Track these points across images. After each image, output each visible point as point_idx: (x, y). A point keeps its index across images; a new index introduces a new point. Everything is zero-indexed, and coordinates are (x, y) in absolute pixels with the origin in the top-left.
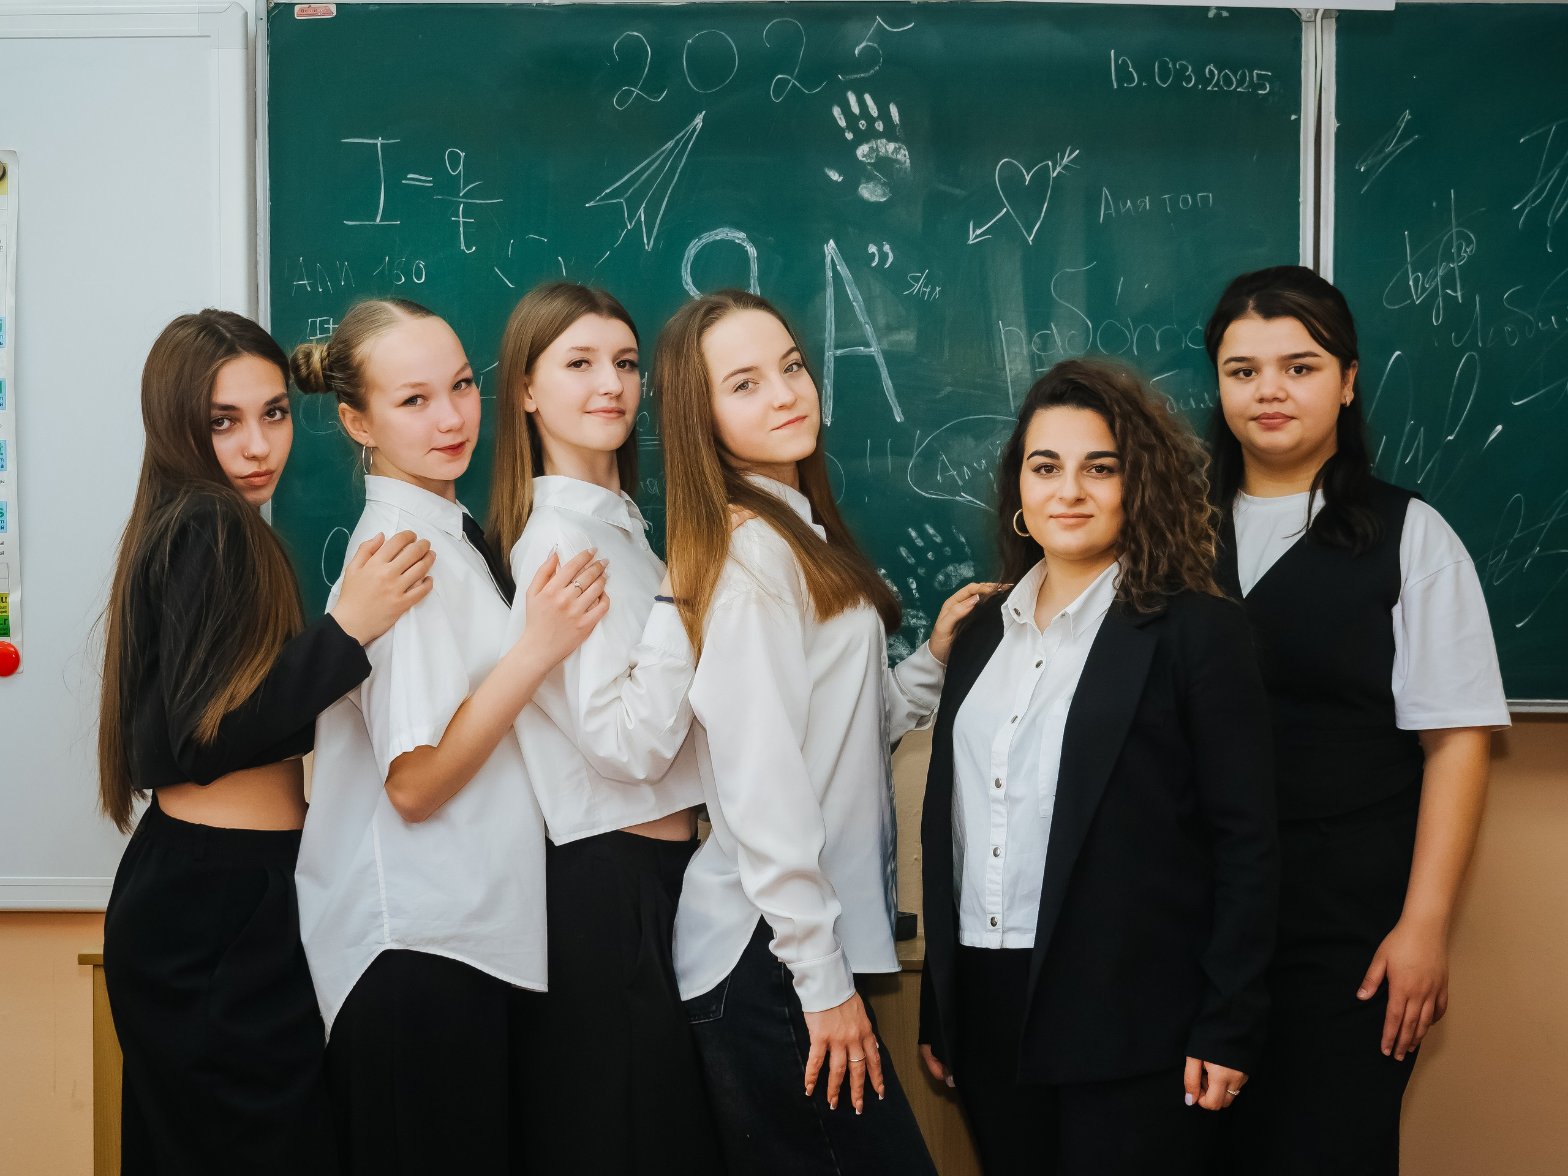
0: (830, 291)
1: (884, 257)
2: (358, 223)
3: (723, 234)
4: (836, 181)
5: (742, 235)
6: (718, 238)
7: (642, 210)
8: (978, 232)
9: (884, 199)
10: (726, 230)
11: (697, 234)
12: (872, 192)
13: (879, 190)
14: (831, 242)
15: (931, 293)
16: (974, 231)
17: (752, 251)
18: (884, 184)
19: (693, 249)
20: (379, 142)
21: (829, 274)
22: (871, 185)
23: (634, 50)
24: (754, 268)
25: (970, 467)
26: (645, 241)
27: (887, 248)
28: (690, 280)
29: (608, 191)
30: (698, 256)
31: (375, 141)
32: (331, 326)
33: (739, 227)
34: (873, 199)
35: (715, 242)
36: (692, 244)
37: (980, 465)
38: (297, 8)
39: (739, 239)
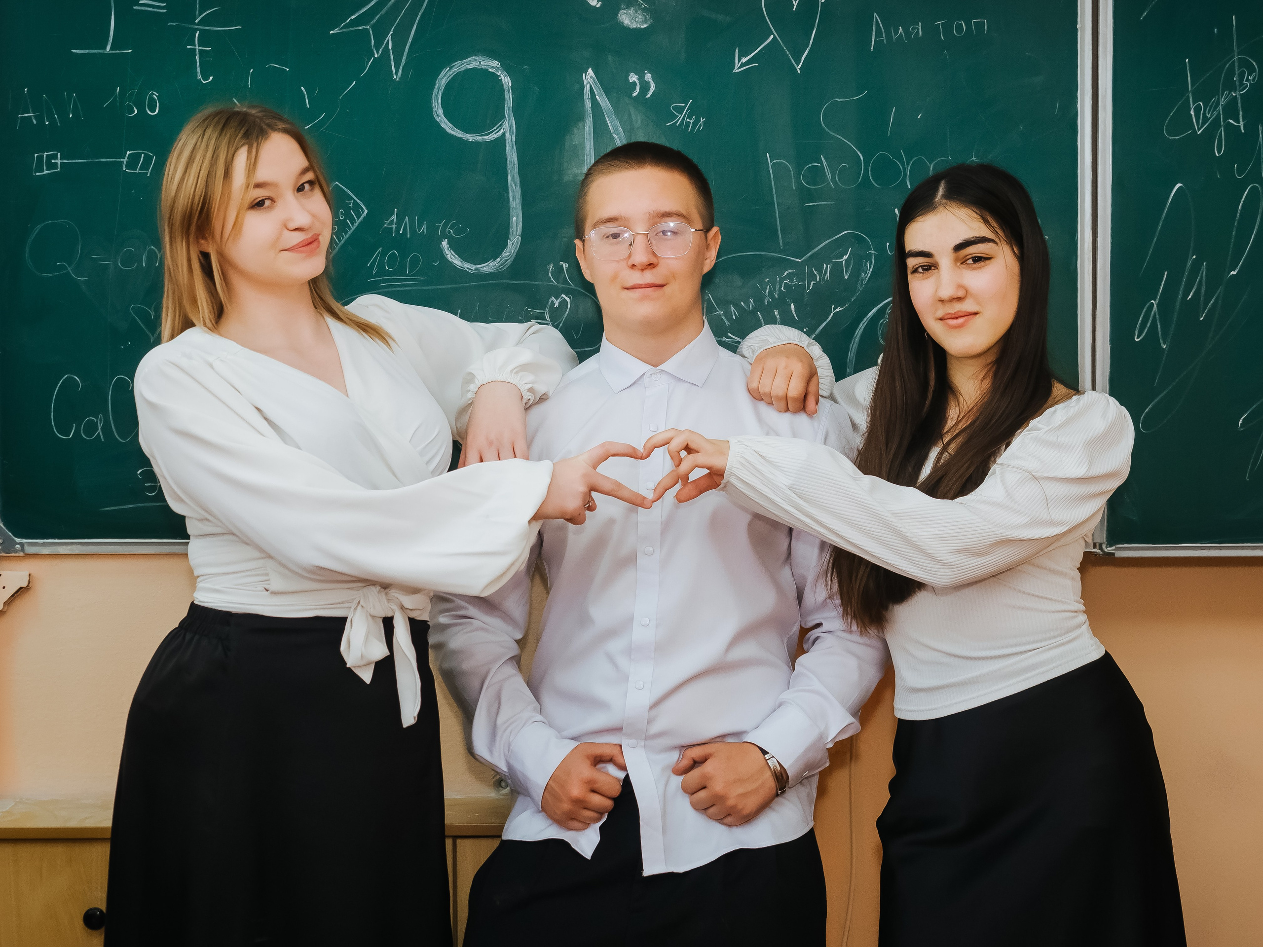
0: (589, 122)
1: (645, 87)
2: (87, 52)
3: (476, 62)
4: (595, 7)
5: (496, 64)
6: (470, 67)
7: (389, 37)
8: (744, 60)
9: (645, 26)
10: (479, 58)
11: (448, 62)
12: (633, 19)
13: (640, 17)
14: (590, 70)
15: (695, 124)
16: (740, 60)
17: (506, 80)
18: (645, 10)
19: (443, 80)
21: (588, 104)
22: (631, 11)
24: (509, 99)
25: (737, 306)
26: (394, 70)
27: (648, 77)
28: (440, 112)
29: (353, 17)
30: (449, 86)
32: (59, 161)
33: (492, 55)
34: (634, 26)
35: (467, 70)
36: (443, 74)
37: (748, 304)
39: (493, 67)
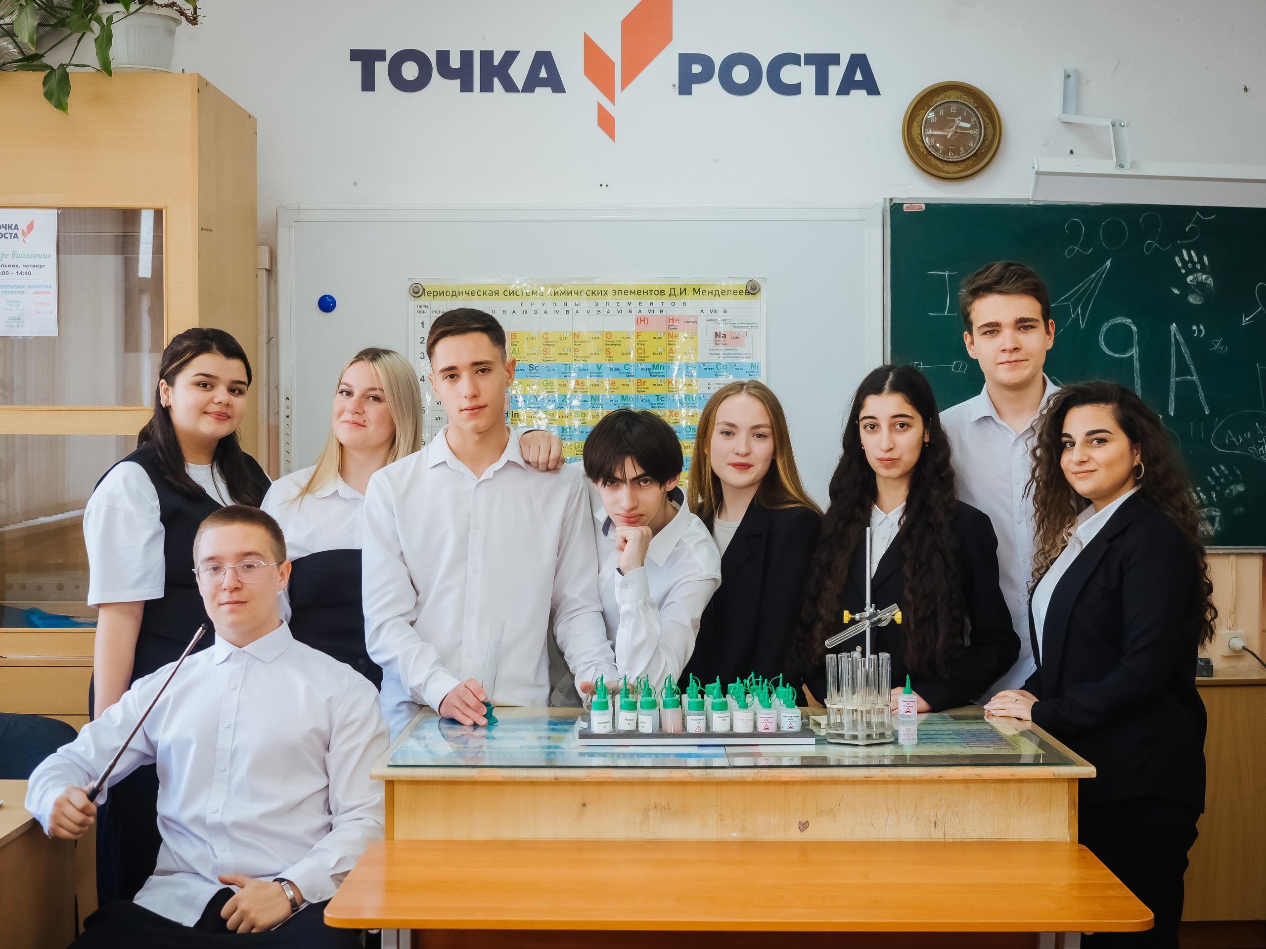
0: (1173, 349)
1: (1200, 331)
2: (936, 314)
3: (1120, 320)
4: (1177, 294)
5: (1130, 320)
6: (1117, 322)
7: (1079, 308)
8: (1247, 319)
9: (1200, 303)
10: (1121, 318)
11: (1107, 320)
12: (1194, 299)
13: (1198, 298)
14: (1174, 324)
15: (1223, 349)
16: (1245, 319)
17: (1134, 328)
18: (1200, 295)
19: (1105, 328)
20: (947, 273)
21: (1173, 340)
22: (1194, 296)
23: (1075, 227)
24: (1136, 337)
25: (1243, 437)
26: (1081, 323)
27: (1202, 327)
28: (1103, 343)
29: (1062, 298)
30: (1107, 331)
31: (945, 273)
32: (922, 366)
33: (1128, 317)
34: (1195, 303)
35: (1116, 324)
36: (1105, 324)
37: (1247, 435)
38: (905, 206)
39: (1128, 322)
